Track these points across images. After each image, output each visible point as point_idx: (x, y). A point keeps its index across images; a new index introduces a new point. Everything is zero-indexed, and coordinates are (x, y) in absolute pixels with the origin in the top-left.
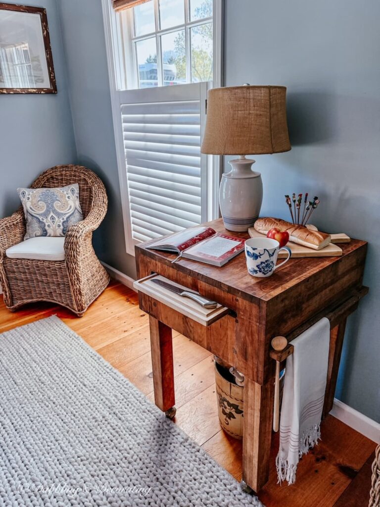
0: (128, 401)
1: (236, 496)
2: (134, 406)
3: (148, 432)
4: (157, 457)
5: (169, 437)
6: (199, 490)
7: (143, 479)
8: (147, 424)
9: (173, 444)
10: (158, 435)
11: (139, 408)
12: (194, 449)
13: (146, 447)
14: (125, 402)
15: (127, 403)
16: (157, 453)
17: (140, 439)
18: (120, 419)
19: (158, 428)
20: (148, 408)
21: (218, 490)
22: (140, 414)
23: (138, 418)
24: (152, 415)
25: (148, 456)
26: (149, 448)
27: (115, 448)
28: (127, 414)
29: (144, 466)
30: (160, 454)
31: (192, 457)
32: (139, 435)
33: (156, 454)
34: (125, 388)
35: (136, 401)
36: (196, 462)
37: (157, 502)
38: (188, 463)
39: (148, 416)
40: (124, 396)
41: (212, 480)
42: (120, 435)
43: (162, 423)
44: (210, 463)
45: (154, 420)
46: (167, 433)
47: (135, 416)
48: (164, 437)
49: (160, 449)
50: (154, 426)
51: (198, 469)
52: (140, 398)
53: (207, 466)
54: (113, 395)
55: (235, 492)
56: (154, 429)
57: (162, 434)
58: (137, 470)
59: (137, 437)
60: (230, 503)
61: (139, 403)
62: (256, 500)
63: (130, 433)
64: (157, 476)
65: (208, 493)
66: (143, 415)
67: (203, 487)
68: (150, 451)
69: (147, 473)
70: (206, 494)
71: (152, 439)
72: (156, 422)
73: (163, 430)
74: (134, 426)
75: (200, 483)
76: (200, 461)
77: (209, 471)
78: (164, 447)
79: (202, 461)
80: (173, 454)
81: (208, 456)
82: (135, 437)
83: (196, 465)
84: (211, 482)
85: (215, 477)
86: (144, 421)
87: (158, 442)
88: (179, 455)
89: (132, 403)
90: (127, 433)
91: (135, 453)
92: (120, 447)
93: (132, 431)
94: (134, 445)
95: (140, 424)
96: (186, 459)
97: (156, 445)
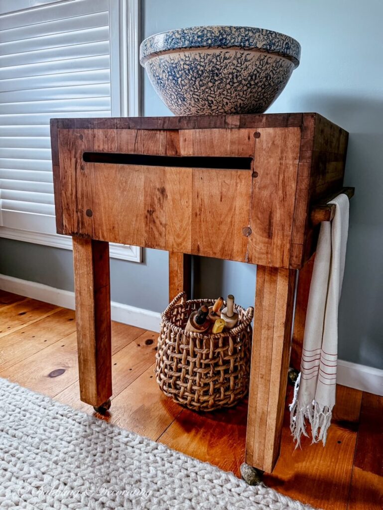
0: (24, 411)
1: (233, 490)
3: (69, 442)
4: (93, 472)
5: (105, 441)
6: (175, 499)
8: (64, 433)
9: (114, 449)
10: (86, 442)
11: (45, 415)
12: (148, 447)
13: (70, 464)
14: (19, 413)
15: (23, 413)
16: (93, 466)
17: (58, 456)
18: (14, 437)
19: (84, 433)
20: (60, 412)
21: (203, 491)
22: (49, 423)
23: (45, 428)
24: (70, 420)
25: (76, 475)
26: (76, 463)
27: (13, 479)
28: (25, 427)
30: (97, 467)
31: (149, 459)
32: (54, 450)
33: (90, 469)
34: (15, 395)
35: (38, 408)
36: (157, 463)
38: (145, 467)
39: (62, 422)
40: (15, 406)
41: (190, 480)
42: (19, 459)
43: (90, 426)
44: (178, 458)
45: (74, 425)
46: (100, 436)
47: (40, 427)
48: (97, 443)
49: (95, 461)
51: (163, 472)
52: (43, 403)
53: (176, 464)
55: (229, 486)
56: (78, 437)
57: (93, 440)
58: (63, 501)
59: (50, 453)
60: (229, 504)
61: (42, 410)
62: (263, 487)
63: (38, 451)
64: (101, 499)
65: (190, 500)
66: (53, 422)
67: (179, 494)
68: (78, 467)
69: (82, 500)
70: (187, 502)
71: (78, 451)
72: (79, 427)
73: (92, 434)
74: (42, 440)
75: (174, 490)
76: (163, 460)
77: (180, 470)
78: (101, 456)
79: (166, 459)
80: (118, 463)
81: (172, 451)
82: (47, 454)
83: (159, 467)
84: (189, 484)
85: (193, 475)
86: (58, 430)
87: (88, 452)
88: (128, 461)
89: (31, 411)
90: (30, 453)
91: (53, 476)
92: (24, 475)
93: (40, 447)
94: (48, 466)
95: (52, 435)
96: (141, 464)
97: (87, 457)
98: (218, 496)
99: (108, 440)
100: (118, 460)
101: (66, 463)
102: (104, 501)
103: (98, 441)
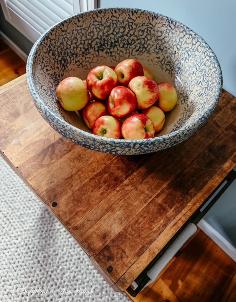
0: (17, 190)
2: (22, 195)
3: (33, 219)
4: (39, 242)
6: (69, 269)
7: (28, 261)
8: (32, 213)
9: (52, 231)
10: (41, 222)
11: (26, 196)
13: (31, 233)
14: (14, 191)
16: (40, 239)
17: (27, 226)
19: (41, 216)
22: (27, 203)
23: (25, 206)
24: (37, 204)
25: (32, 241)
26: (33, 235)
27: (6, 235)
28: (16, 202)
29: (29, 250)
31: (65, 242)
32: (26, 222)
33: (38, 240)
35: (23, 190)
36: (69, 246)
37: (38, 280)
38: (62, 247)
39: (33, 204)
40: (13, 184)
41: (79, 261)
42: (10, 223)
43: (45, 211)
45: (38, 208)
46: (48, 220)
47: (22, 204)
49: (41, 235)
50: (38, 215)
51: (69, 253)
53: (77, 250)
54: (4, 183)
56: (38, 217)
57: (44, 222)
58: (24, 254)
59: (24, 224)
60: (90, 281)
61: (25, 192)
63: (19, 220)
65: (75, 272)
66: (29, 203)
67: (72, 267)
68: (34, 237)
69: (31, 256)
70: (74, 273)
71: (36, 226)
72: (40, 211)
73: (45, 218)
74: (21, 214)
75: (70, 264)
76: (71, 245)
77: (77, 254)
78: (45, 233)
79: (73, 245)
82: (22, 224)
83: (69, 249)
84: (78, 263)
85: (81, 259)
86: (30, 210)
87: (40, 229)
88: (56, 241)
89: (20, 191)
90: (16, 220)
91: (22, 239)
92: (11, 234)
93: (20, 218)
94: (21, 232)
95: (26, 212)
96: (61, 244)
97: (39, 232)
98: (88, 275)
99: (51, 224)
100: (52, 239)
102: (40, 260)
103: (46, 223)
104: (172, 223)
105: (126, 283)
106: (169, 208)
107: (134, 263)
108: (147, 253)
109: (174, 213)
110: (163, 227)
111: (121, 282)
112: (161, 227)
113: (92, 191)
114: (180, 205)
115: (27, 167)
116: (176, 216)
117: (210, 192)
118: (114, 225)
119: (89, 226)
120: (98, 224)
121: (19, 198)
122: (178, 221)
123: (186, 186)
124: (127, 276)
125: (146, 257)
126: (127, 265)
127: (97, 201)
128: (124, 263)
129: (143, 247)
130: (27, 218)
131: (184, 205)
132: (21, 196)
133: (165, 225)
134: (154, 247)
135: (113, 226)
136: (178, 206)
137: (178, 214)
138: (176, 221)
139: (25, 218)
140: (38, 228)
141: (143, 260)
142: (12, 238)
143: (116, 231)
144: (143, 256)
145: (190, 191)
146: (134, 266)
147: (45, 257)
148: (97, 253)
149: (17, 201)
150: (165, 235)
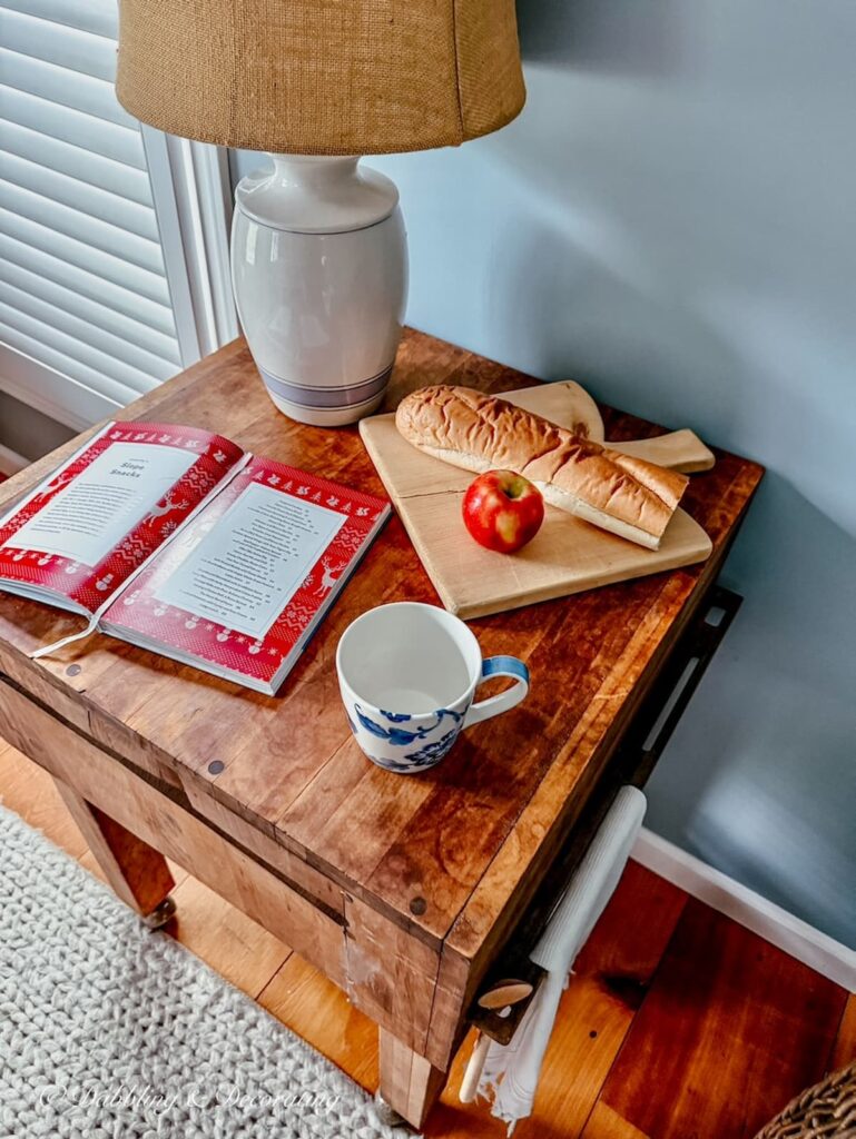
0: (29, 896)
3: (103, 992)
4: (137, 1072)
5: (167, 994)
8: (97, 968)
9: (180, 1018)
10: (133, 995)
11: (65, 913)
12: (241, 1022)
13: (101, 1047)
14: (19, 901)
15: (26, 901)
16: (138, 1057)
17: (80, 1024)
18: (10, 965)
19: (131, 973)
20: (92, 912)
22: (71, 936)
23: (67, 949)
24: (108, 933)
25: (111, 1074)
26: (112, 1048)
28: (29, 943)
29: (103, 1114)
30: (146, 1060)
31: (238, 1049)
32: (77, 1009)
33: (134, 1064)
34: (13, 849)
35: (54, 892)
36: (252, 1061)
38: (228, 1072)
39: (95, 937)
40: (13, 879)
41: (300, 1109)
42: (15, 1023)
43: (143, 953)
44: (289, 1055)
45: (114, 948)
46: (160, 982)
47: (53, 946)
48: (151, 999)
49: (144, 1044)
50: (119, 973)
52: (63, 879)
53: (283, 1069)
55: (362, 1132)
56: (120, 979)
57: (145, 991)
59: (70, 1017)
61: (61, 898)
63: (48, 1008)
66: (79, 936)
68: (115, 1057)
71: (117, 1014)
72: (123, 955)
73: (145, 976)
74: (55, 983)
76: (262, 1055)
77: (288, 1082)
78: (156, 1033)
79: (267, 1055)
80: (183, 1052)
81: (281, 1036)
82: (62, 1017)
83: (253, 1071)
86: (86, 959)
87: (135, 1020)
88: (202, 1051)
89: (40, 899)
90: (37, 1011)
91: (71, 1076)
92: (25, 1066)
93: (53, 999)
94: (64, 1049)
95: (74, 971)
96: (223, 1060)
97: (132, 1034)
99: (173, 993)
100: (184, 1047)
101: (95, 1043)
103: (155, 994)
104: (565, 751)
105: (473, 931)
106: (546, 714)
107: (483, 875)
108: (514, 841)
109: (563, 725)
110: (541, 765)
111: (457, 933)
112: (537, 766)
113: (320, 713)
114: (573, 700)
115: (112, 684)
116: (571, 730)
117: (645, 655)
118: (403, 787)
119: (330, 804)
120: (355, 794)
121: (39, 927)
122: (580, 742)
123: (579, 653)
124: (470, 914)
125: (515, 852)
126: (465, 883)
127: (341, 736)
128: (455, 881)
129: (499, 826)
130: (81, 993)
131: (586, 701)
132: (46, 917)
133: (546, 761)
134: (530, 822)
135: (400, 791)
136: (569, 705)
137: (575, 726)
138: (574, 745)
139: (74, 993)
140: (126, 1018)
141: (506, 862)
142: (32, 1081)
143: (412, 803)
144: (504, 850)
145: (593, 665)
146: (487, 883)
147: (168, 1122)
148: (371, 870)
149: (34, 936)
150: (553, 783)
